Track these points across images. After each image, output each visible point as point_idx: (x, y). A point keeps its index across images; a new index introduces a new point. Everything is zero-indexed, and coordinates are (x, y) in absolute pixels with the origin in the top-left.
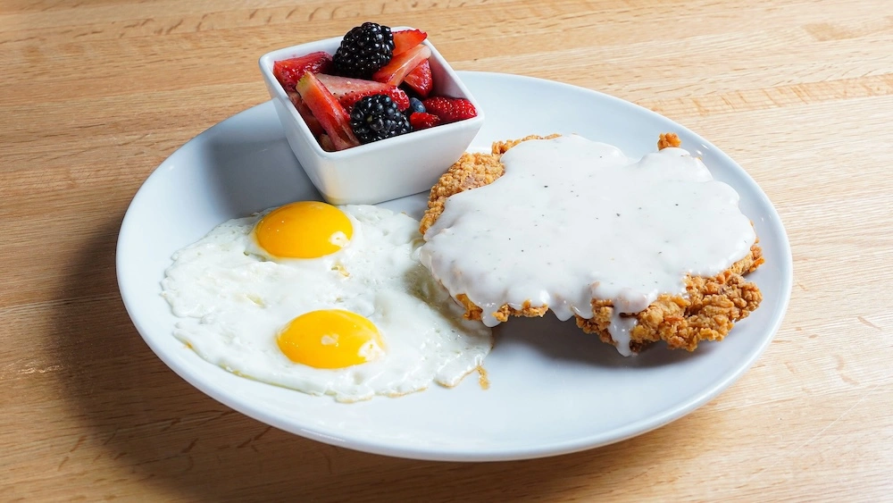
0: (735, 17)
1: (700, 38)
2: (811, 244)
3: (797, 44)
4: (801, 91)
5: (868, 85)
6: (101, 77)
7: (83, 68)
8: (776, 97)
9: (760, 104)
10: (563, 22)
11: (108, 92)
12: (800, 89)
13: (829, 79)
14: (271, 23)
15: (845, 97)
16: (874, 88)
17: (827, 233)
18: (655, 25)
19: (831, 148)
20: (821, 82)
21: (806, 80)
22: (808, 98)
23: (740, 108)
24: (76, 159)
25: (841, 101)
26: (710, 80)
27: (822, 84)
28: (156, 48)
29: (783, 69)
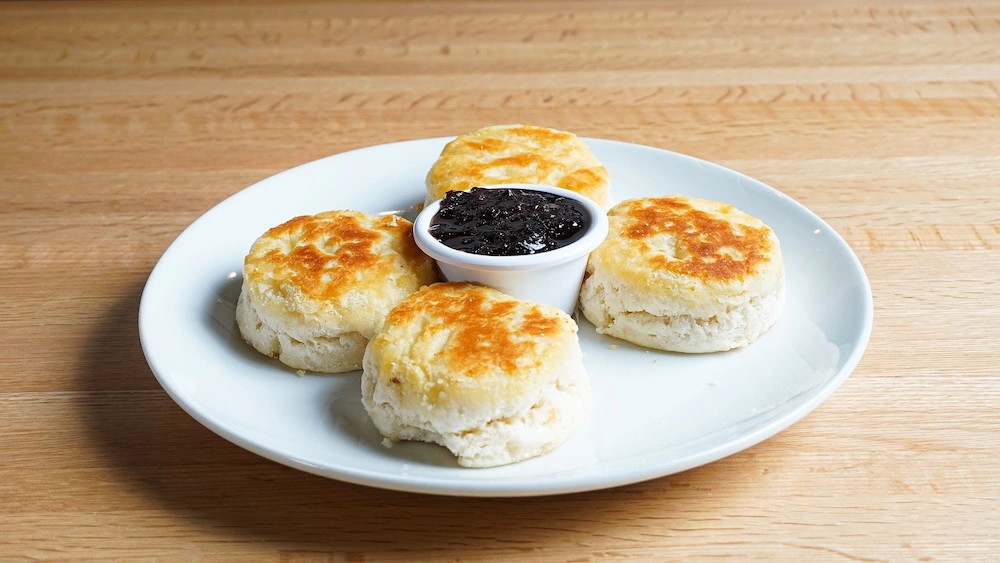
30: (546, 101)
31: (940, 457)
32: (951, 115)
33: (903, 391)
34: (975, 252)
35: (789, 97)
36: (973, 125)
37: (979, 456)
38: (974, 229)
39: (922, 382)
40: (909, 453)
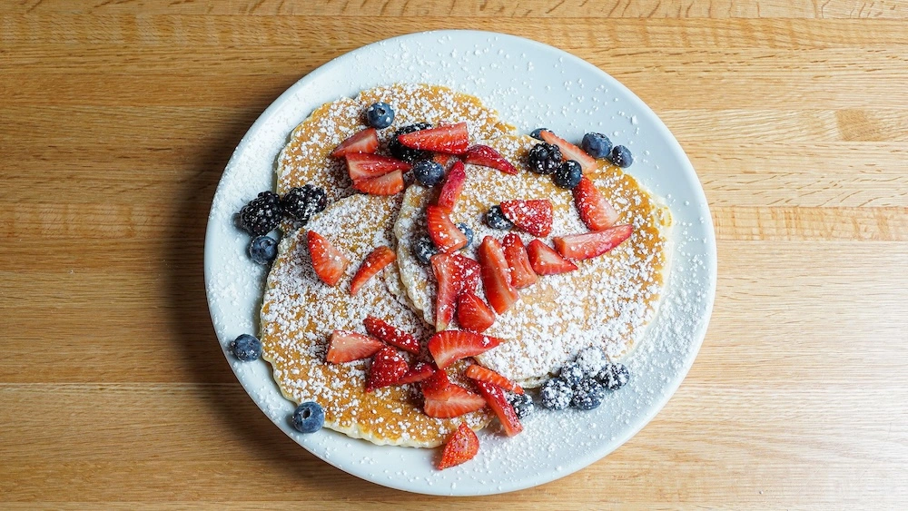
0: (779, 82)
1: (732, 112)
2: (711, 442)
3: (819, 141)
4: (794, 216)
5: (859, 220)
6: (179, 76)
7: (168, 57)
8: (765, 224)
9: (745, 231)
10: (612, 60)
11: (181, 100)
12: (792, 215)
13: (827, 205)
14: (345, 14)
15: (829, 236)
16: (863, 227)
17: (730, 430)
18: (698, 82)
19: (782, 311)
20: (817, 207)
21: (805, 202)
22: (794, 231)
23: (725, 234)
24: (139, 195)
25: (823, 241)
26: (715, 184)
27: (816, 211)
28: (236, 36)
29: (789, 179)
30: (482, 8)
31: (688, 468)
32: (775, 47)
33: (679, 401)
34: (753, 242)
35: (661, 12)
36: (787, 62)
37: (710, 467)
38: (758, 213)
39: (692, 392)
40: (673, 463)
